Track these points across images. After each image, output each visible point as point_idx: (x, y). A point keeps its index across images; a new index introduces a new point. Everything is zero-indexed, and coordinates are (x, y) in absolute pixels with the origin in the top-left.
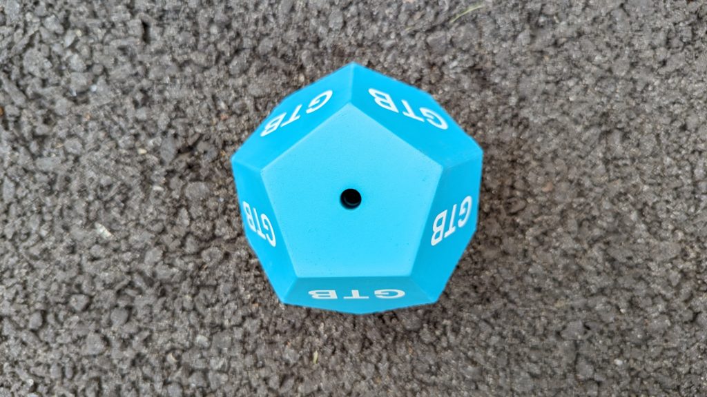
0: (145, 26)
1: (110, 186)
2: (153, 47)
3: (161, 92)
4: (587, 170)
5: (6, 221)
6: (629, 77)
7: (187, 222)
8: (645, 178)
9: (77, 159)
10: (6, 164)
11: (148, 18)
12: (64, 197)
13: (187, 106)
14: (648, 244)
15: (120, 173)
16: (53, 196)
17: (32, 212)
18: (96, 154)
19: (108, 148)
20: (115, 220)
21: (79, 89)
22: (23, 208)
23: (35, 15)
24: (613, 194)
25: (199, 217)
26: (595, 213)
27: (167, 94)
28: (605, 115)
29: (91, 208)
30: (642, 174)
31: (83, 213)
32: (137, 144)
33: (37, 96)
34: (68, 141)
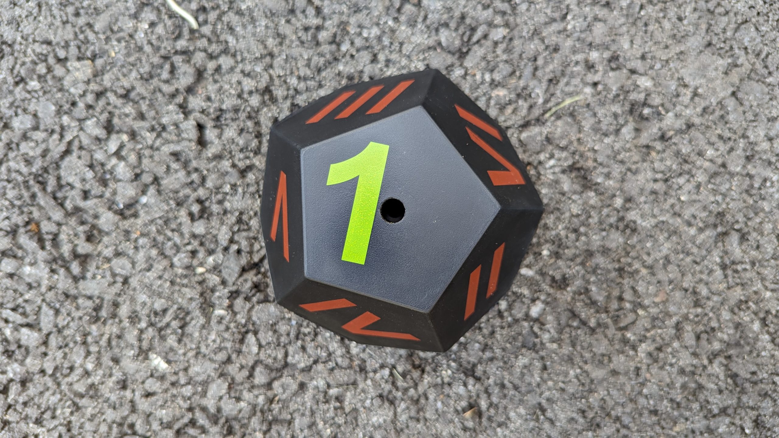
0: (200, 127)
1: (165, 311)
2: (211, 151)
3: (220, 202)
4: (704, 277)
5: (45, 354)
6: (744, 172)
7: (255, 349)
8: (767, 284)
9: (126, 281)
10: (43, 289)
11: (203, 119)
12: (112, 324)
13: (250, 218)
14: (773, 356)
15: (176, 295)
16: (99, 323)
17: (75, 343)
18: (148, 274)
19: (161, 268)
20: (172, 349)
21: (127, 201)
22: (65, 338)
23: (73, 118)
24: (732, 302)
25: (269, 343)
26: (714, 324)
27: (227, 205)
28: (721, 215)
29: (144, 336)
30: (763, 279)
31: (136, 343)
32: (195, 262)
33: (77, 210)
34: (114, 261)
